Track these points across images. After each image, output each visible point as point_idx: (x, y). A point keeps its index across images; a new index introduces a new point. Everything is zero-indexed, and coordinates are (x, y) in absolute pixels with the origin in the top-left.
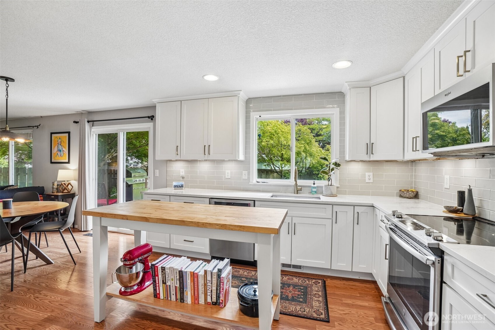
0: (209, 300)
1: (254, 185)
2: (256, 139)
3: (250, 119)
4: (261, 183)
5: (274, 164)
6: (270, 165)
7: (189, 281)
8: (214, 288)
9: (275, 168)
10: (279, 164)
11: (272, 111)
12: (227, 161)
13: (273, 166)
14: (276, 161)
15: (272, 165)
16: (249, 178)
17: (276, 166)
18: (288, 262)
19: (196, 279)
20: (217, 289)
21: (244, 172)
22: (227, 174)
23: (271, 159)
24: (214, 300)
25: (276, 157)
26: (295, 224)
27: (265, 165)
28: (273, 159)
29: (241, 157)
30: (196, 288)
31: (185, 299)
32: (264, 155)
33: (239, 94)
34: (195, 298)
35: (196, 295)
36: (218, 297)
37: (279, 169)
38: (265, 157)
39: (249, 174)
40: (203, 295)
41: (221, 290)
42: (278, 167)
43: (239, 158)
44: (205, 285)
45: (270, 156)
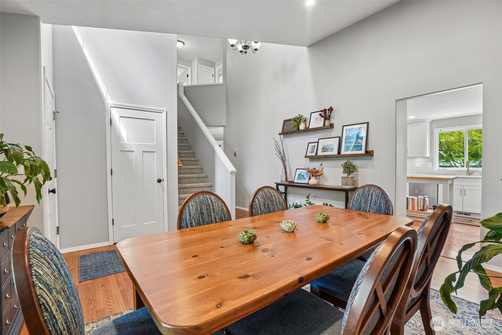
0: (419, 208)
1: (436, 171)
2: (438, 144)
3: (433, 132)
4: (442, 170)
5: (454, 161)
6: (450, 162)
7: (411, 201)
8: (422, 204)
9: (455, 164)
10: (461, 160)
11: (449, 127)
12: (418, 158)
13: (453, 162)
14: (457, 157)
15: (451, 162)
16: (433, 167)
17: (456, 162)
18: (461, 210)
19: (414, 200)
20: (423, 205)
21: (429, 164)
22: (417, 165)
23: (451, 155)
24: (422, 208)
25: (457, 154)
26: (465, 189)
27: (443, 162)
28: (453, 155)
29: (428, 155)
30: (414, 204)
31: (409, 208)
32: (442, 152)
33: (427, 120)
34: (413, 208)
35: (414, 206)
36: (424, 207)
37: (461, 165)
38: (443, 154)
39: (433, 164)
40: (417, 207)
41: (425, 204)
42: (459, 163)
43: (426, 155)
44: (418, 203)
45: (449, 153)
